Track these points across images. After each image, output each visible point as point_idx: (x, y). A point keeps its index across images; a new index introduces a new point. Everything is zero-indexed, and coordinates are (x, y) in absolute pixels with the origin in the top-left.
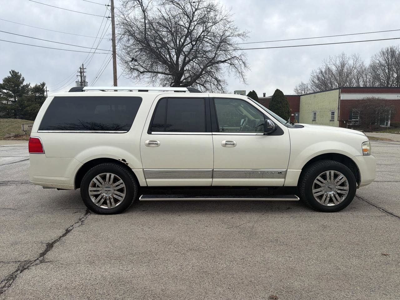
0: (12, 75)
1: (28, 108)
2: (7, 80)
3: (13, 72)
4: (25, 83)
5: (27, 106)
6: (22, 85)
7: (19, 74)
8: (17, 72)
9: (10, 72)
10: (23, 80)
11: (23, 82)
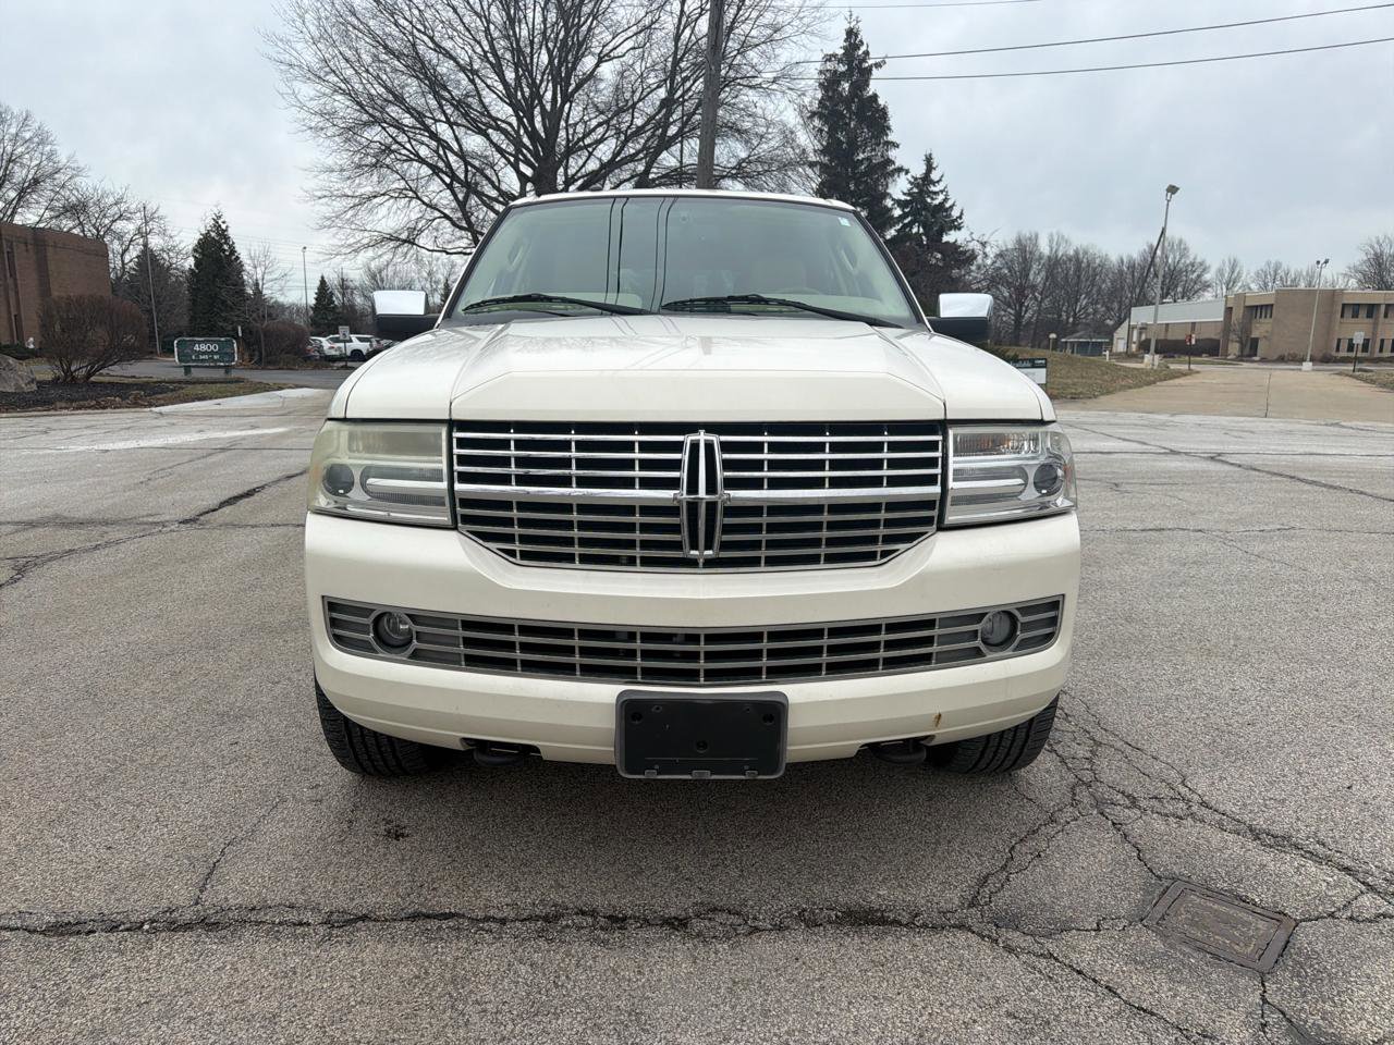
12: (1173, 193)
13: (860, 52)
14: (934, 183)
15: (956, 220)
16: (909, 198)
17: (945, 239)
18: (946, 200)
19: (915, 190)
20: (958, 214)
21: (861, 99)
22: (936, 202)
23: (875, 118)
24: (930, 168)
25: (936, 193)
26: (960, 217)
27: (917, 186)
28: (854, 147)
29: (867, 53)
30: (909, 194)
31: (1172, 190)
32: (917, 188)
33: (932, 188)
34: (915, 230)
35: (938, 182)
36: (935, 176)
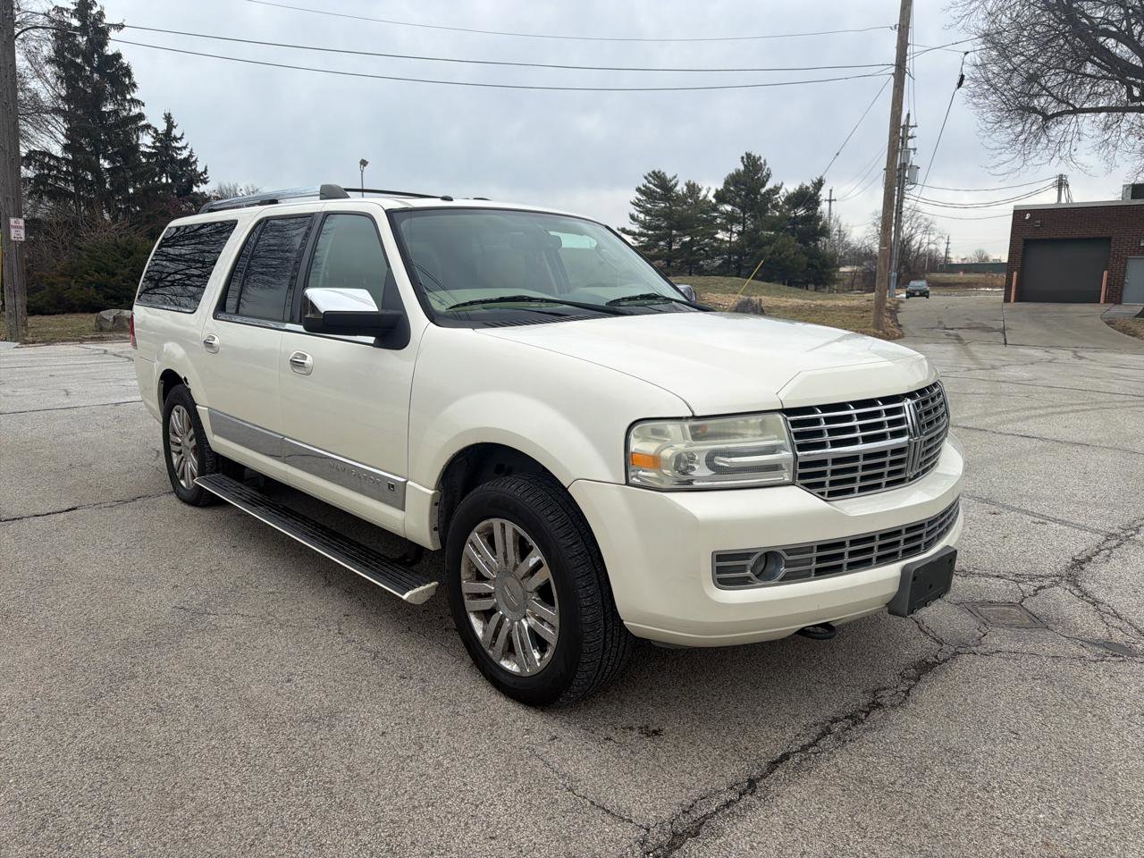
0: (745, 166)
1: (766, 248)
2: (734, 180)
3: (748, 155)
4: (769, 185)
5: (765, 244)
6: (763, 190)
7: (762, 161)
8: (757, 156)
9: (743, 158)
10: (769, 175)
11: (767, 180)
12: (365, 165)
13: (94, 12)
14: (176, 139)
15: (201, 174)
16: (153, 151)
17: (195, 189)
18: (191, 156)
19: (158, 144)
20: (203, 170)
21: (102, 56)
22: (182, 157)
23: (117, 76)
24: (171, 126)
25: (180, 149)
26: (205, 172)
27: (160, 141)
28: (99, 98)
29: (101, 14)
30: (154, 147)
31: (364, 163)
32: (159, 142)
33: (175, 144)
34: (164, 180)
35: (180, 139)
36: (176, 132)
